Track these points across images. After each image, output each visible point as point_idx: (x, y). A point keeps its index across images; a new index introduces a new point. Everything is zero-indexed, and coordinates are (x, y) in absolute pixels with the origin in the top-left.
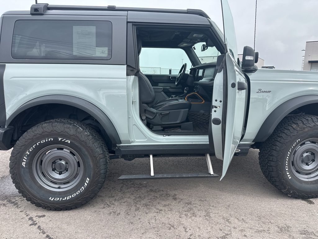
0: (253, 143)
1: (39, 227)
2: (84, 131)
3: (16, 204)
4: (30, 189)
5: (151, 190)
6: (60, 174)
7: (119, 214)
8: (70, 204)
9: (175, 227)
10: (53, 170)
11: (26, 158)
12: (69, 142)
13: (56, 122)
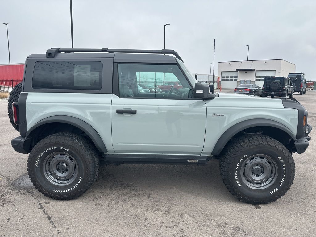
0: (212, 156)
1: (44, 210)
2: (79, 142)
3: (32, 194)
4: (40, 183)
5: (133, 190)
6: (62, 173)
7: (103, 205)
8: (68, 196)
9: (139, 217)
10: (58, 170)
11: (38, 161)
12: (68, 150)
13: (60, 135)
